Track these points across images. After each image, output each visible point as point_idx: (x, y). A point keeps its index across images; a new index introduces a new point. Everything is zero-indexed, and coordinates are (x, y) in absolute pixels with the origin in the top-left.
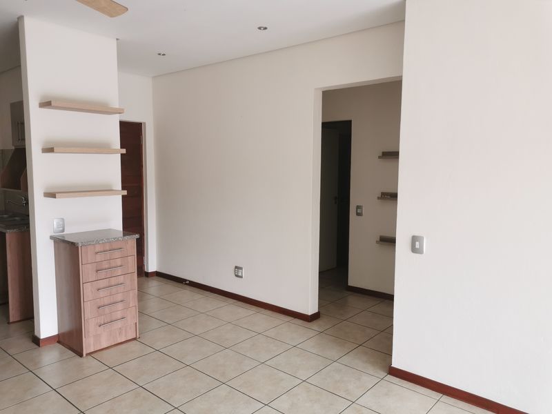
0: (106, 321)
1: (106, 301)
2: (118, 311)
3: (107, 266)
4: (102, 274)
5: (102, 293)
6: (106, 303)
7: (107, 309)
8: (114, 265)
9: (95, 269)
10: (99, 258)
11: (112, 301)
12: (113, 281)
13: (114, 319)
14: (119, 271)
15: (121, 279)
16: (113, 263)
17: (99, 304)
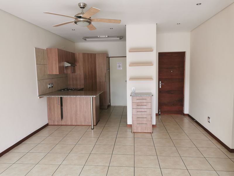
1: (140, 116)
2: (144, 121)
4: (139, 107)
5: (139, 113)
6: (140, 117)
7: (140, 119)
10: (138, 101)
11: (142, 117)
13: (143, 123)
14: (145, 107)
15: (146, 110)
17: (138, 117)
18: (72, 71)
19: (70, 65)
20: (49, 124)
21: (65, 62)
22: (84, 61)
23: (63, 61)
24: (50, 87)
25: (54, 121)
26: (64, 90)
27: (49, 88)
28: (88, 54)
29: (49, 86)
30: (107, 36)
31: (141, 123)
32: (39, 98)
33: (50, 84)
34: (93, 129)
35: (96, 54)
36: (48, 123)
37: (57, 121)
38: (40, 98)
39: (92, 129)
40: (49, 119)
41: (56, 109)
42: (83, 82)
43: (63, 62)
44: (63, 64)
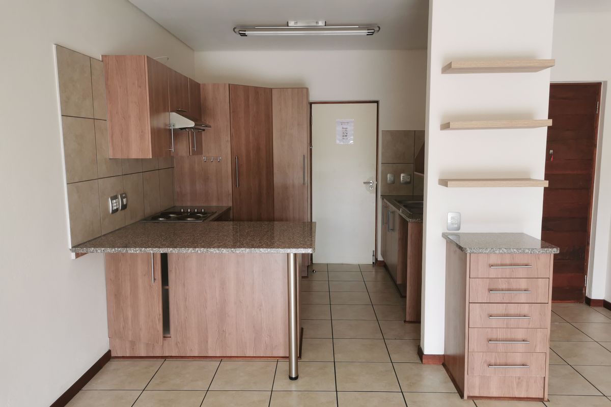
0: (498, 362)
1: (500, 334)
2: (518, 352)
3: (504, 286)
4: (497, 296)
5: (494, 322)
6: (500, 336)
7: (501, 346)
8: (514, 286)
9: (487, 288)
10: (493, 273)
11: (509, 336)
12: (513, 309)
13: (510, 361)
14: (523, 297)
15: (525, 309)
16: (514, 284)
17: (490, 337)
18: (193, 147)
19: (191, 124)
20: (113, 354)
21: (174, 114)
22: (233, 111)
23: (165, 110)
24: (117, 210)
25: (133, 344)
26: (165, 214)
27: (114, 211)
28: (246, 89)
29: (112, 205)
30: (321, 24)
31: (503, 361)
32: (73, 255)
33: (114, 198)
34: (296, 378)
35: (271, 90)
36: (109, 352)
37: (147, 345)
38: (78, 255)
39: (291, 378)
40: (115, 332)
41: (142, 296)
42: (228, 186)
43: (167, 113)
44: (168, 122)
